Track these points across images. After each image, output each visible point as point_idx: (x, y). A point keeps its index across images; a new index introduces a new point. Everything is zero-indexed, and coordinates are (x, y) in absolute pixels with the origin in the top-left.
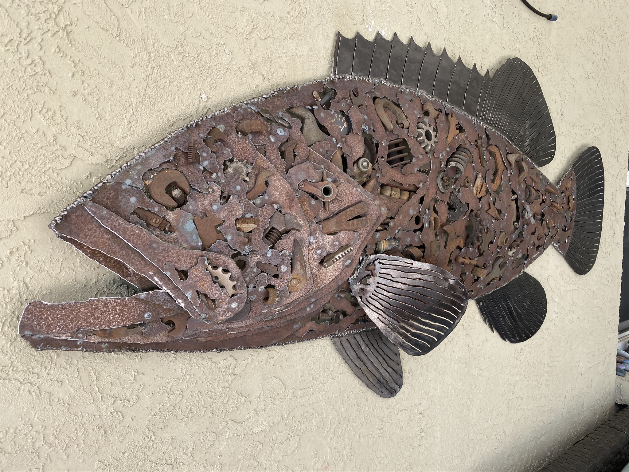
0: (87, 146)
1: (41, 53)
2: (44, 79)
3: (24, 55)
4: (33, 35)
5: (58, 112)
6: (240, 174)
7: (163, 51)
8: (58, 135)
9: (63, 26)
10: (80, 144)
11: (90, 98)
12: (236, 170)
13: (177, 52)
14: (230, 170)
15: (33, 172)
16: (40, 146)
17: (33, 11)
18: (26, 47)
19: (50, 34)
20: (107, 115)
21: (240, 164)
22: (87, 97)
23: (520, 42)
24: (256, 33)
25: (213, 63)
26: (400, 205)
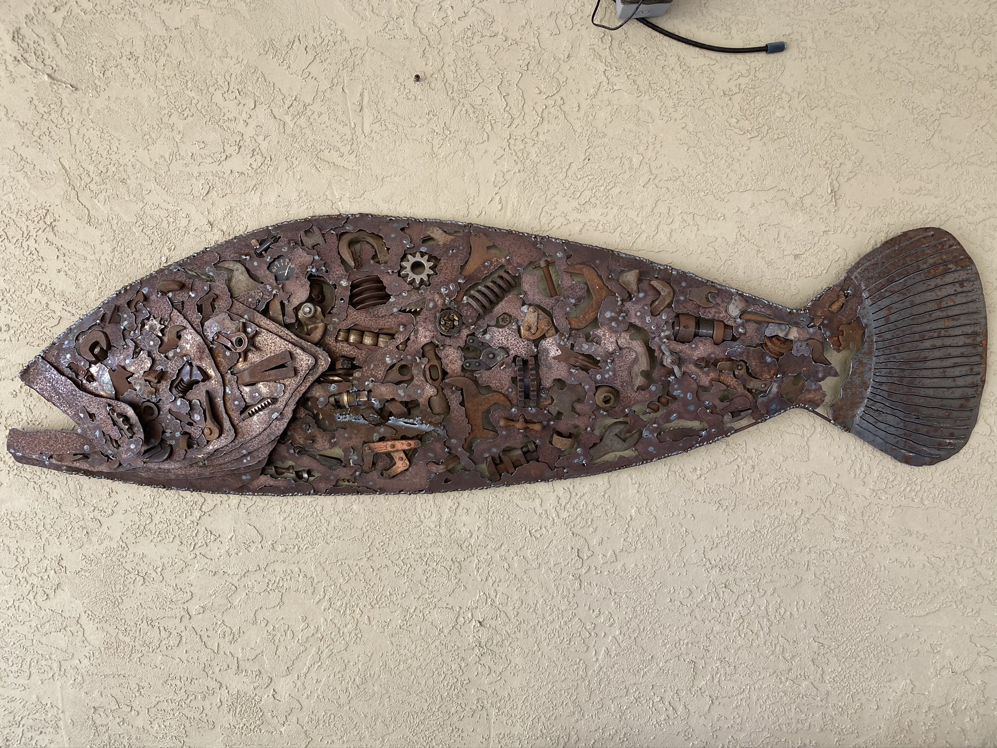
0: (69, 309)
1: (36, 246)
2: (39, 263)
3: (26, 249)
4: (30, 234)
5: (48, 286)
6: (154, 330)
7: (125, 226)
8: (49, 303)
9: (49, 223)
10: (64, 307)
11: (69, 272)
12: (151, 327)
13: (137, 225)
14: (146, 327)
15: (34, 330)
16: (38, 311)
17: (30, 217)
18: (28, 243)
19: (41, 231)
20: (82, 284)
21: (154, 321)
22: (68, 272)
23: (689, 104)
24: (213, 194)
25: (171, 228)
26: (370, 352)
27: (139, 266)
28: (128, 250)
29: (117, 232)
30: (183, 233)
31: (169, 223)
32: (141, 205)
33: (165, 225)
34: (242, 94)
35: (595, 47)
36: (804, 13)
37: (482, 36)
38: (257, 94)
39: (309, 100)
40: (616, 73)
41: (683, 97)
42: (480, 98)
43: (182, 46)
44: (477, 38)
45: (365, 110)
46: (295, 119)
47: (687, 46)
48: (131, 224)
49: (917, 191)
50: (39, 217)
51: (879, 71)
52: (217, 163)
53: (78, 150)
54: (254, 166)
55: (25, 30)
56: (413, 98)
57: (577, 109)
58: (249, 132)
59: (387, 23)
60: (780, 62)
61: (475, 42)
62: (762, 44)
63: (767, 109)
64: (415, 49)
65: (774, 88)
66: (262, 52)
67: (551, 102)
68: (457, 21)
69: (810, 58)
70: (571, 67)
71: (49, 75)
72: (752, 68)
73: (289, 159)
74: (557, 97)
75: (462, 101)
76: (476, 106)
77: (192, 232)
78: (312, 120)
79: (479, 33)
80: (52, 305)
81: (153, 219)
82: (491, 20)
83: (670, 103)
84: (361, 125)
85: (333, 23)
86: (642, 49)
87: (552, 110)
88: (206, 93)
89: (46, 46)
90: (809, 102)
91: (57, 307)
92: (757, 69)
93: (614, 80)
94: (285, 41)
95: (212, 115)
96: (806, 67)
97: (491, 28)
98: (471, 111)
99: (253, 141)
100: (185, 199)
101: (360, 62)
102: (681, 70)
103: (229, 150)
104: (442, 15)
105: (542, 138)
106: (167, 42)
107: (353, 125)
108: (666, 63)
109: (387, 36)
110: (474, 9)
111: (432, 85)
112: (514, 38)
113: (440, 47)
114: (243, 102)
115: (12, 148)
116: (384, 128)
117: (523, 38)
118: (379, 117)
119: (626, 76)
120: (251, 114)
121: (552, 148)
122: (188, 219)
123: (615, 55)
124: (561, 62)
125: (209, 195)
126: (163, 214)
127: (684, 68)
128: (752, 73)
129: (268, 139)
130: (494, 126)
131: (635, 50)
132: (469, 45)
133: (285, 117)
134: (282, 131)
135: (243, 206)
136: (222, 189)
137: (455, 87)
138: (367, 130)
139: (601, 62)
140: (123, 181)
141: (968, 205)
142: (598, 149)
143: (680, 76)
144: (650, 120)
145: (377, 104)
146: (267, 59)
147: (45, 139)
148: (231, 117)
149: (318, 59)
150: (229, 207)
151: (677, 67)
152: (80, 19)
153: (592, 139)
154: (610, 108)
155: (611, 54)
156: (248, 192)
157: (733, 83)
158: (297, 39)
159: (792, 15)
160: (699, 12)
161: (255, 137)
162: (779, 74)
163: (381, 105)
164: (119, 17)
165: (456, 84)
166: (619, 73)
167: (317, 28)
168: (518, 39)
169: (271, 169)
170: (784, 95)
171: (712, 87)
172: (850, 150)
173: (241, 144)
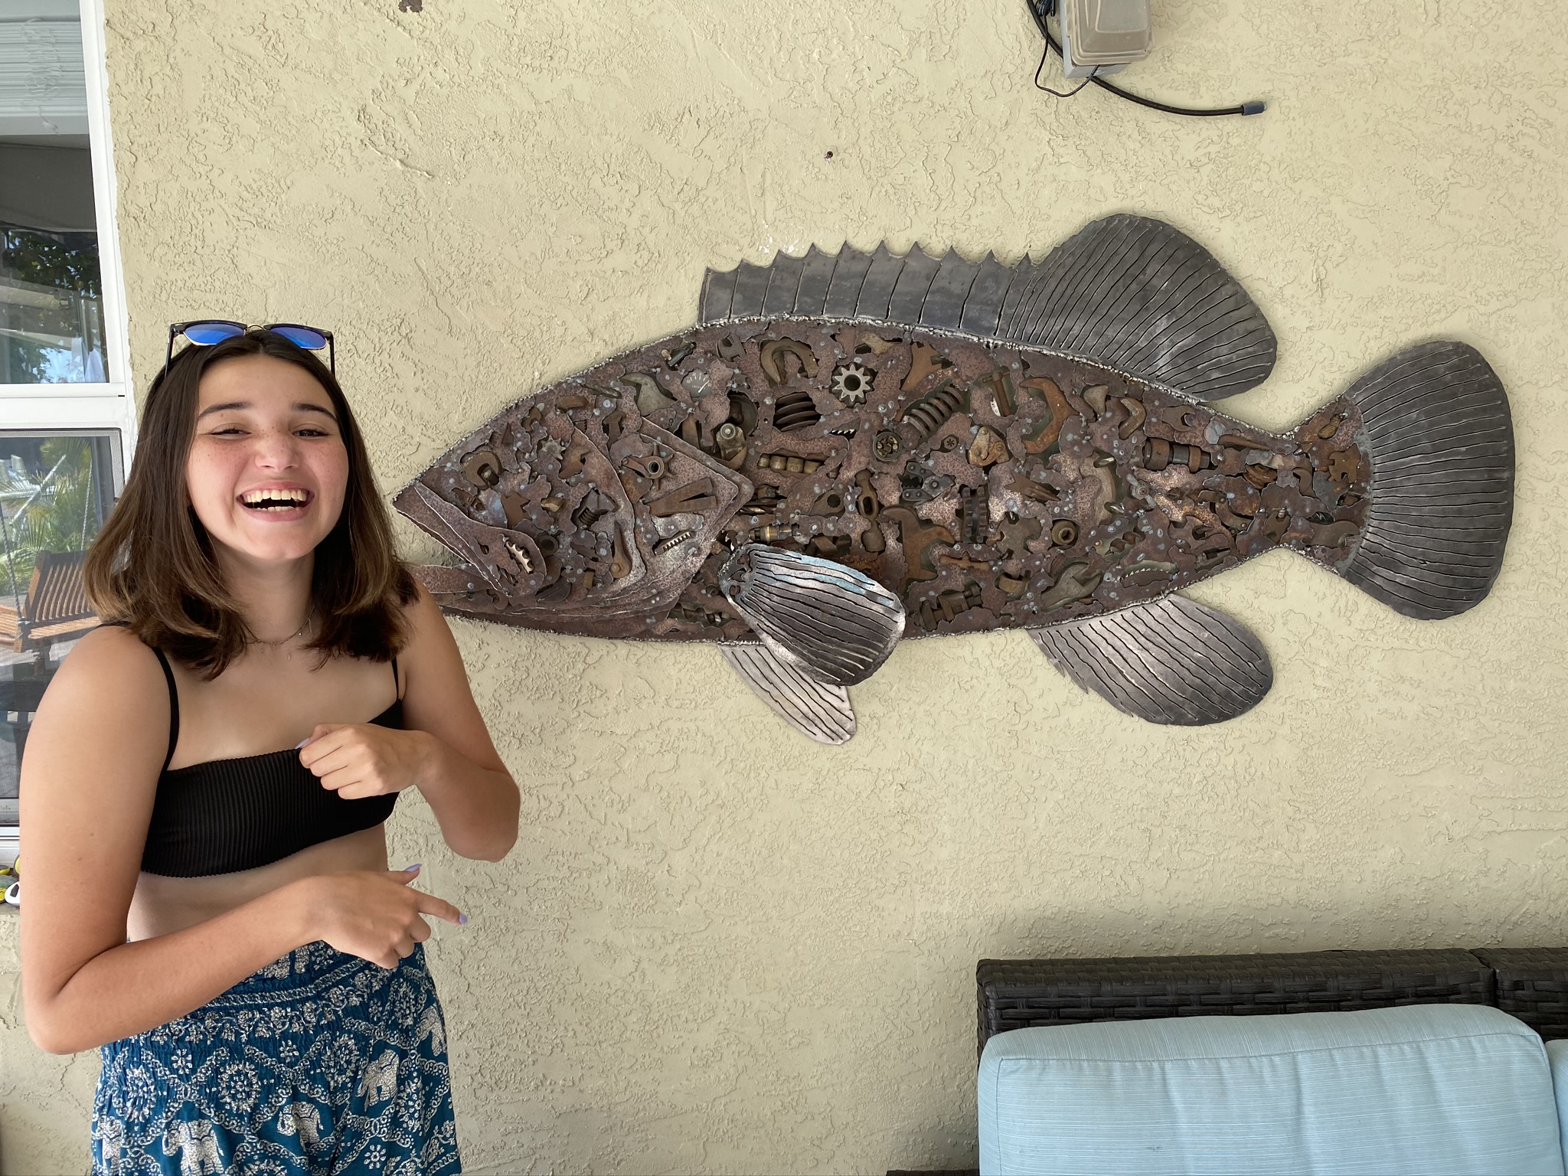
1: (390, 361)
3: (379, 364)
4: (383, 348)
6: (554, 452)
12: (550, 449)
14: (544, 449)
21: (554, 443)
23: (1149, 178)
24: (593, 297)
25: (545, 338)
26: (796, 480)
27: (509, 382)
28: (495, 365)
29: (482, 343)
30: (559, 343)
31: (542, 332)
32: (509, 312)
33: (537, 334)
34: (624, 177)
35: (1039, 113)
36: (1288, 65)
37: (905, 102)
38: (642, 177)
39: (702, 184)
40: (1062, 143)
41: (1142, 170)
42: (902, 176)
43: (554, 123)
44: (898, 105)
45: (767, 194)
46: (686, 208)
47: (1147, 108)
48: (498, 334)
49: (1419, 277)
50: (393, 327)
51: (1375, 133)
52: (597, 261)
53: (436, 248)
54: (640, 263)
55: (373, 108)
56: (824, 177)
57: (1016, 186)
58: (634, 222)
59: (793, 89)
60: (1258, 124)
61: (896, 109)
62: (1236, 103)
63: (1242, 181)
64: (826, 120)
65: (1250, 157)
66: (647, 127)
67: (984, 179)
68: (875, 84)
69: (1294, 119)
70: (1009, 136)
71: (401, 161)
72: (1225, 134)
73: (680, 254)
74: (992, 172)
75: (881, 180)
76: (897, 187)
77: (568, 343)
78: (705, 207)
79: (901, 99)
80: (410, 430)
81: (523, 328)
82: (914, 83)
83: (1125, 177)
84: (762, 212)
85: (728, 90)
86: (1094, 113)
87: (988, 190)
88: (582, 178)
89: (397, 127)
90: (1291, 173)
91: (415, 431)
92: (1231, 134)
93: (1061, 151)
94: (674, 114)
95: (589, 203)
96: (1288, 131)
97: (915, 93)
98: (891, 191)
99: (638, 234)
100: (561, 304)
101: (761, 136)
102: (1140, 138)
103: (610, 245)
104: (857, 77)
105: (974, 222)
106: (536, 118)
107: (753, 212)
108: (1122, 129)
109: (793, 105)
110: (895, 69)
111: (846, 163)
112: (941, 103)
113: (855, 115)
114: (625, 188)
115: (361, 247)
116: (790, 215)
117: (953, 103)
118: (783, 202)
119: (1074, 147)
120: (635, 201)
121: (987, 233)
122: (564, 328)
123: (1061, 120)
124: (998, 130)
125: (588, 299)
126: (536, 321)
127: (1144, 135)
128: (1225, 139)
129: (655, 231)
130: (918, 209)
131: (1084, 115)
132: (889, 112)
133: (675, 204)
134: (672, 221)
135: (628, 312)
136: (603, 292)
137: (873, 165)
138: (770, 216)
139: (1045, 129)
140: (488, 283)
141: (1480, 292)
142: (1042, 233)
143: (1139, 145)
144: (1103, 199)
145: (781, 186)
146: (652, 136)
147: (399, 236)
148: (612, 205)
149: (712, 133)
150: (611, 313)
151: (1136, 135)
152: (434, 92)
153: (1034, 222)
154: (1055, 184)
155: (1058, 120)
156: (633, 295)
157: (1201, 151)
158: (687, 110)
159: (1273, 69)
160: (1161, 68)
161: (641, 228)
162: (1256, 140)
163: (786, 188)
164: (480, 90)
165: (873, 161)
166: (1066, 142)
167: (710, 97)
168: (946, 105)
169: (660, 266)
170: (1262, 164)
171: (1178, 157)
172: (1339, 229)
173: (624, 237)
